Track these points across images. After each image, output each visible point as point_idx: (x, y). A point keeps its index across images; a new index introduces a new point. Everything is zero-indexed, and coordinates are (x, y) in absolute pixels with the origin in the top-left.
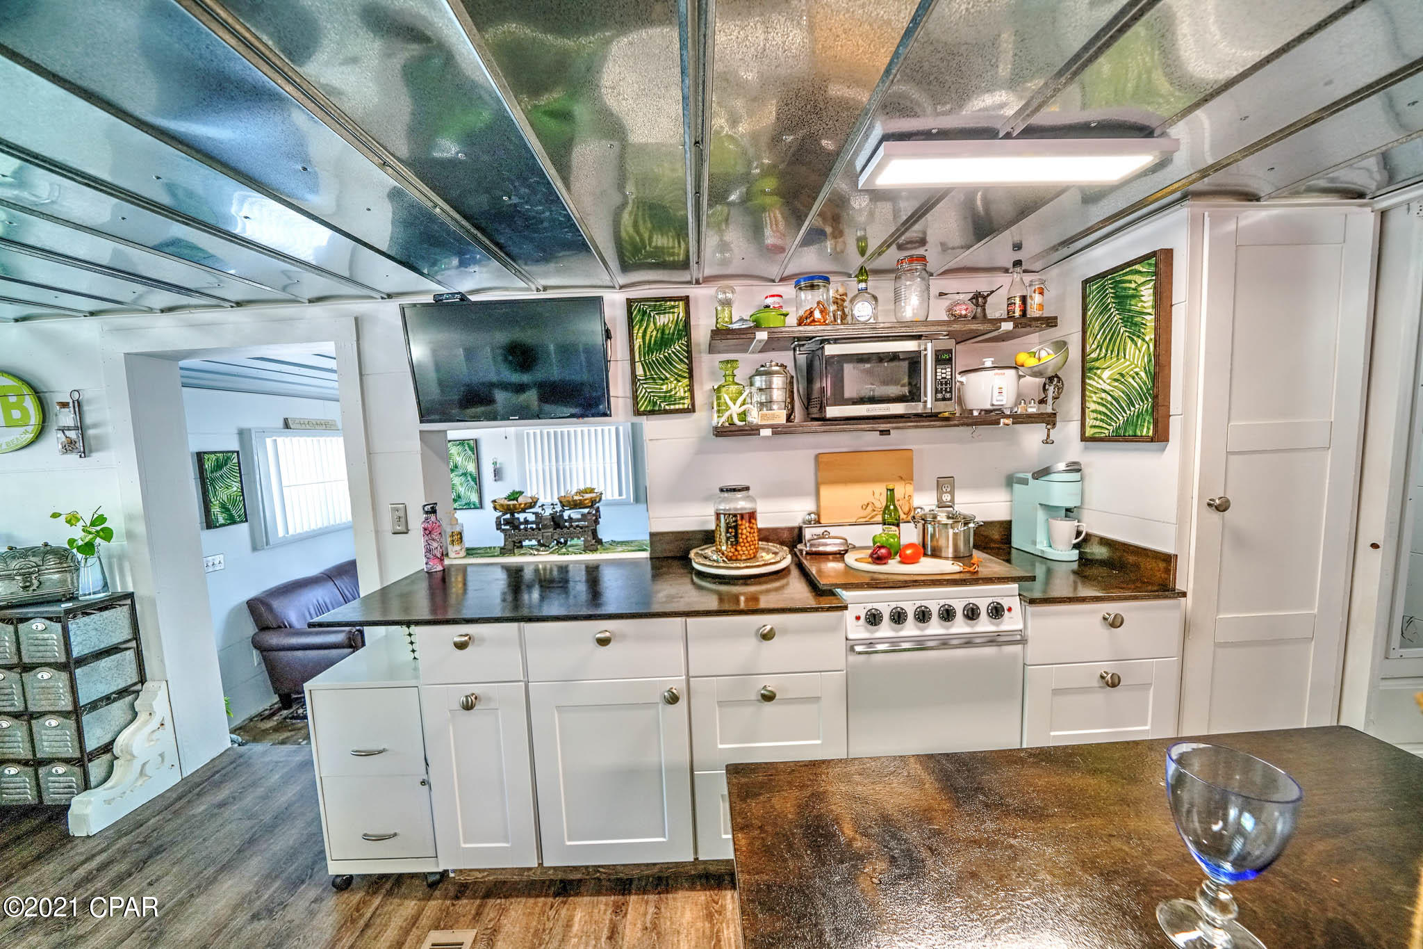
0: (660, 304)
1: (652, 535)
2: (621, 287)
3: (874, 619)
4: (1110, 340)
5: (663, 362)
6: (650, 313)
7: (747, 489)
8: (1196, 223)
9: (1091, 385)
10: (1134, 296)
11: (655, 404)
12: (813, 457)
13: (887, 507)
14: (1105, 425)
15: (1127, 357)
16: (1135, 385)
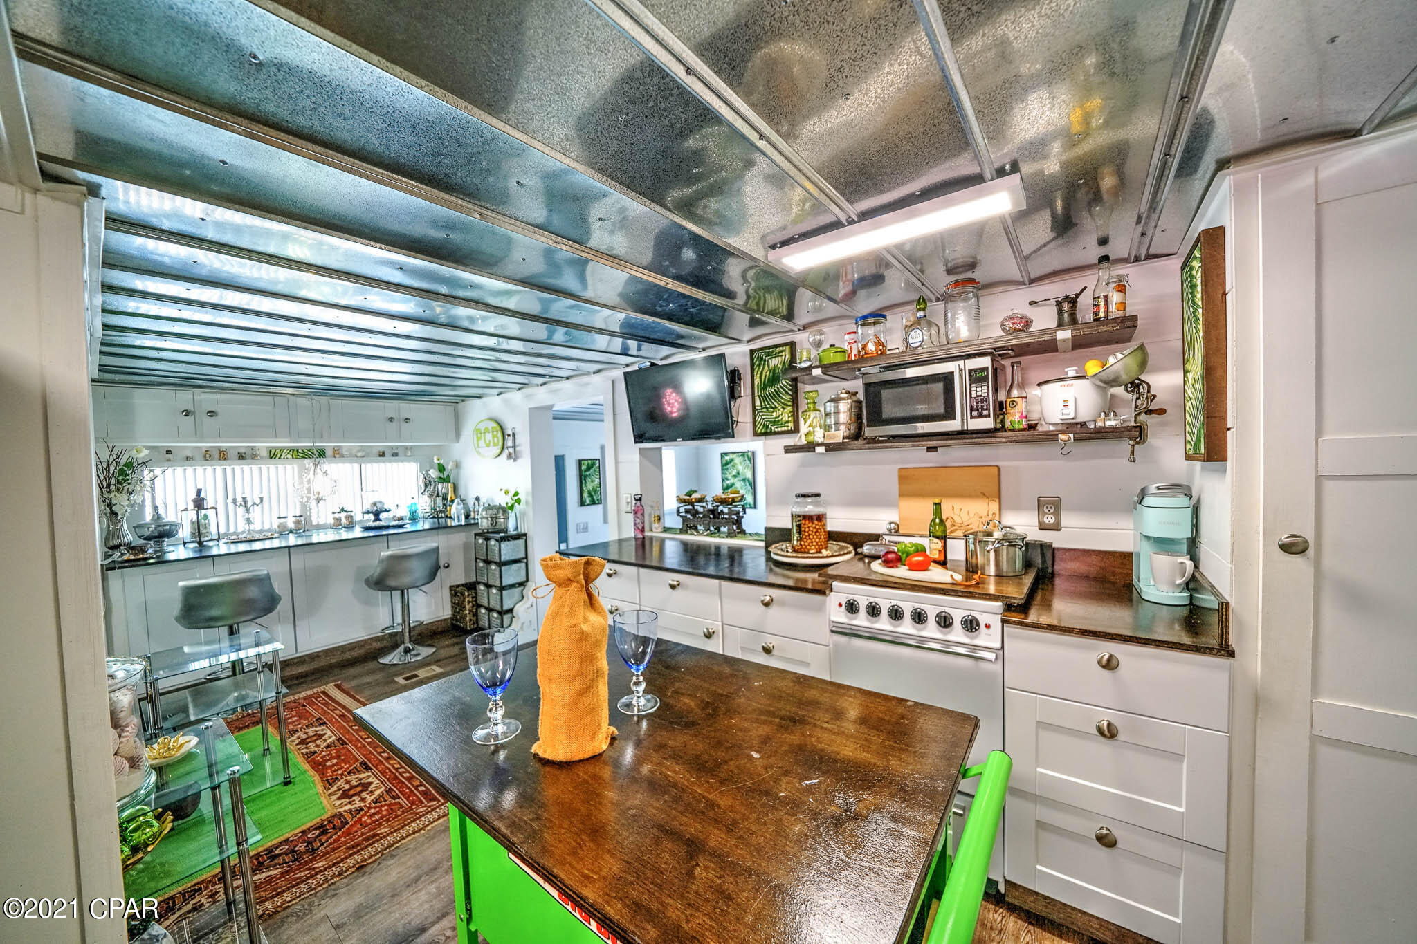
0: (771, 351)
1: (767, 529)
2: (748, 341)
3: (852, 607)
4: (1191, 337)
5: (774, 394)
6: (765, 358)
7: (818, 495)
9: (1186, 392)
10: (1195, 286)
11: (767, 427)
12: (896, 471)
13: (933, 520)
14: (1191, 441)
15: (1196, 358)
16: (1199, 391)
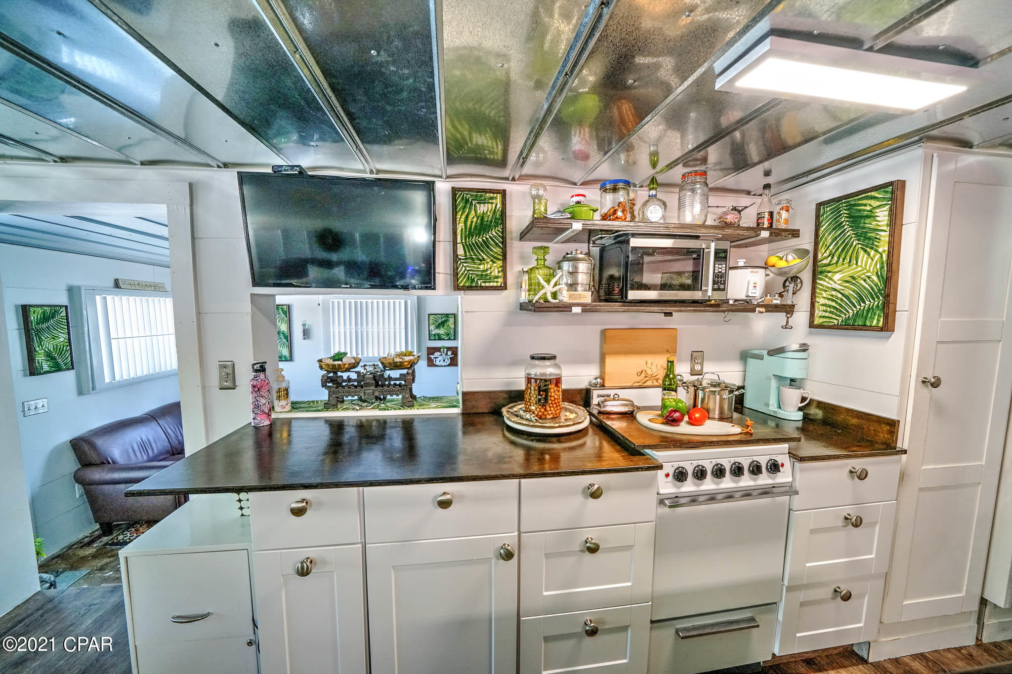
0: (481, 195)
1: (464, 394)
3: (680, 476)
4: (843, 250)
5: (482, 245)
6: (471, 202)
7: (554, 357)
8: (928, 161)
9: (821, 285)
10: (868, 217)
11: (473, 280)
12: (599, 331)
13: (667, 374)
14: (834, 316)
15: (859, 263)
16: (866, 286)
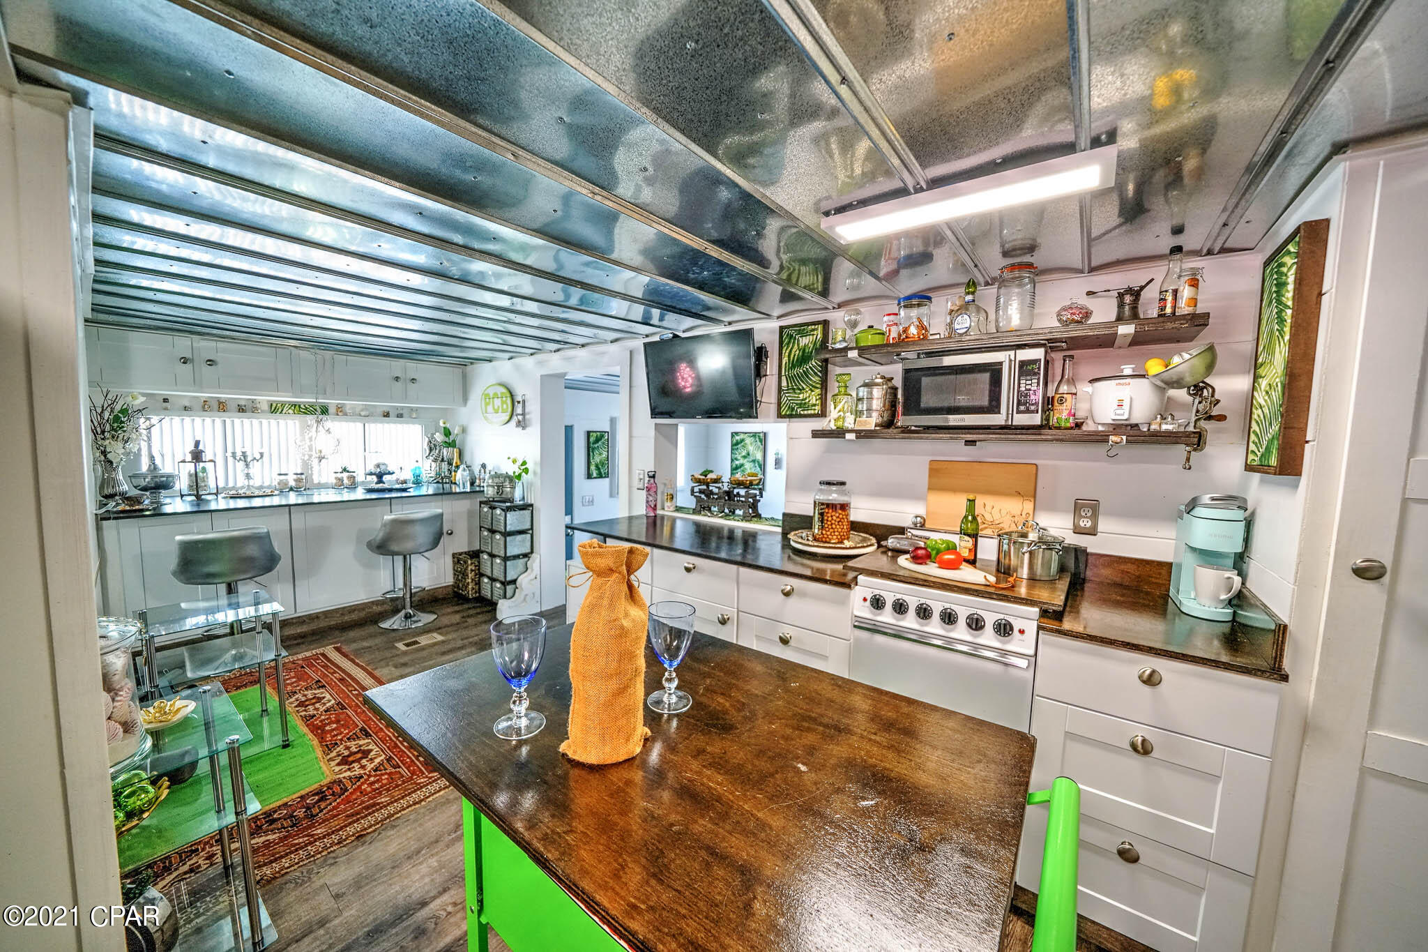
0: (802, 329)
1: (784, 515)
2: (778, 318)
3: (877, 603)
4: (1270, 340)
5: (802, 376)
6: (795, 336)
8: (1359, 180)
9: (1255, 399)
10: (1285, 284)
11: (793, 409)
12: (927, 463)
13: (966, 517)
14: (1257, 451)
15: (1275, 362)
16: (1275, 399)
